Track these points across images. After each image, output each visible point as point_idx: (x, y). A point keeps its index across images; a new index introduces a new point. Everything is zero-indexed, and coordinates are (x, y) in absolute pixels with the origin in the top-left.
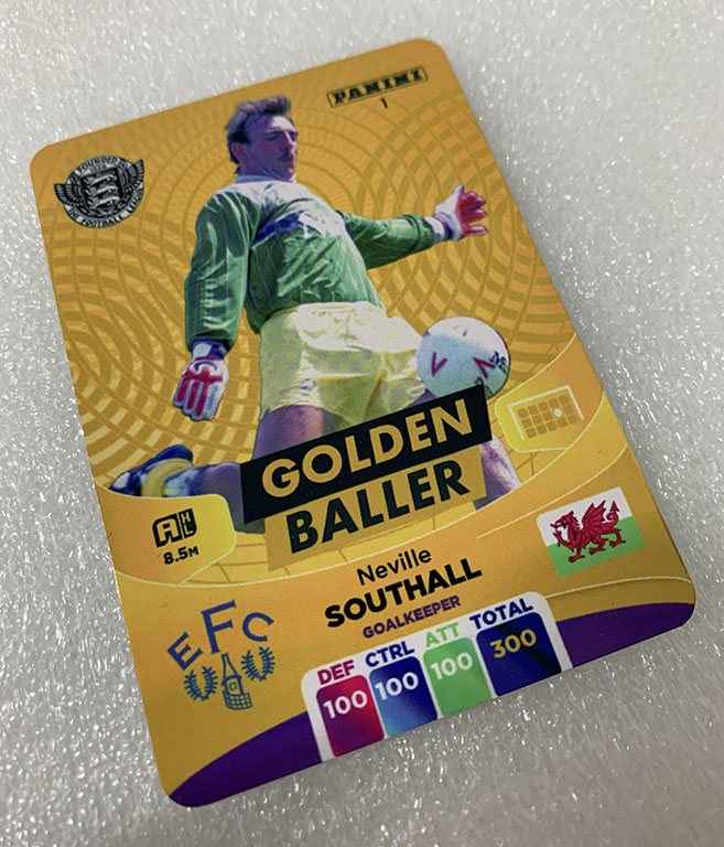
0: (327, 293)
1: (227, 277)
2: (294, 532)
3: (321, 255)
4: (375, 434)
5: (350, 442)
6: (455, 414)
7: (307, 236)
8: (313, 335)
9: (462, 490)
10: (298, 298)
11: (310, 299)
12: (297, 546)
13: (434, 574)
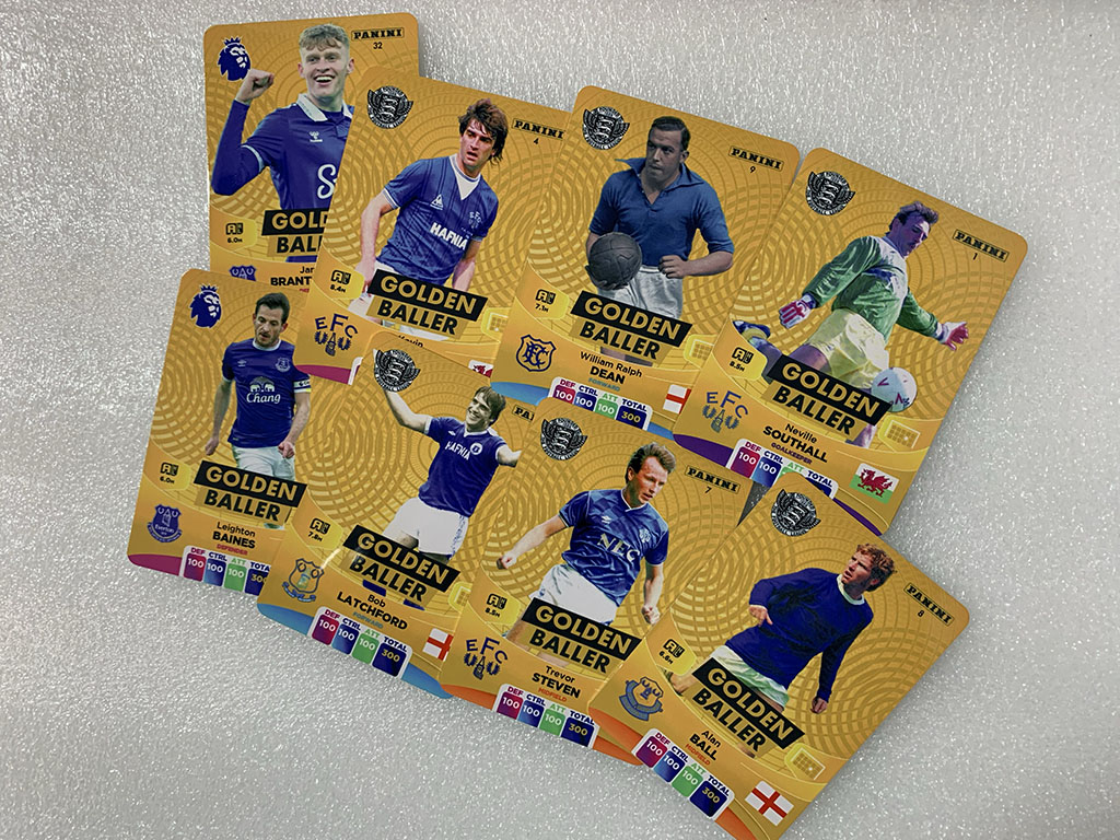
0: (872, 319)
1: (843, 277)
2: (780, 393)
3: (885, 301)
4: (837, 386)
5: (826, 381)
6: (871, 406)
7: (887, 287)
8: (851, 330)
9: (847, 432)
10: (859, 310)
11: (864, 316)
12: (776, 399)
13: (811, 448)
